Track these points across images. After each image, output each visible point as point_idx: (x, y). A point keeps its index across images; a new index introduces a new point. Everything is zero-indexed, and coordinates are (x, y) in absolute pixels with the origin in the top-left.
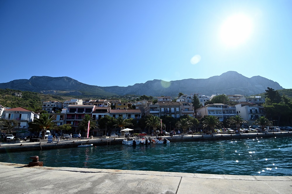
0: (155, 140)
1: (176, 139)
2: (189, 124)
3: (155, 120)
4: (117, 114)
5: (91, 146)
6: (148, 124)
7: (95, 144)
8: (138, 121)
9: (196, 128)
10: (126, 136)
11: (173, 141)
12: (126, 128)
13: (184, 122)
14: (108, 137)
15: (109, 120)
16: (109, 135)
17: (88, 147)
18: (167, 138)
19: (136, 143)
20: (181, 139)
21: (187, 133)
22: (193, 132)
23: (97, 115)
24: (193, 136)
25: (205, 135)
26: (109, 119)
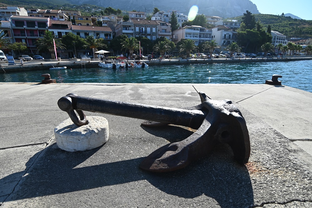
0: (133, 64)
1: (154, 63)
2: (167, 48)
3: (131, 42)
4: (82, 31)
5: (65, 69)
6: (124, 46)
7: (69, 67)
8: (109, 42)
9: (174, 52)
10: (102, 59)
11: (151, 65)
12: (99, 50)
13: (162, 45)
14: (79, 60)
15: (74, 39)
16: (80, 58)
18: (145, 62)
19: (116, 67)
20: (159, 63)
21: (164, 57)
22: (170, 57)
24: (171, 60)
25: (181, 60)
26: (74, 37)
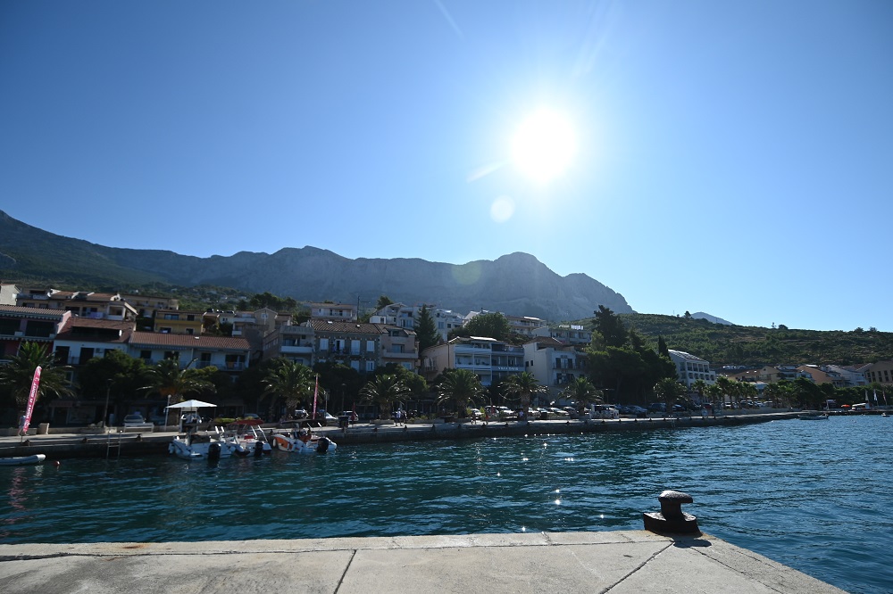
0: (287, 439)
1: (356, 436)
2: (399, 393)
3: (294, 377)
4: (158, 348)
5: (38, 462)
6: (271, 388)
7: (54, 452)
8: (234, 377)
9: (419, 404)
10: (187, 427)
11: (346, 441)
12: (187, 398)
13: (387, 384)
14: (113, 431)
15: (122, 369)
16: (119, 423)
17: (20, 464)
18: (328, 434)
19: (222, 453)
20: (372, 435)
21: (392, 419)
22: (409, 416)
23: (75, 348)
24: (409, 426)
25: (440, 425)
26: (125, 364)
